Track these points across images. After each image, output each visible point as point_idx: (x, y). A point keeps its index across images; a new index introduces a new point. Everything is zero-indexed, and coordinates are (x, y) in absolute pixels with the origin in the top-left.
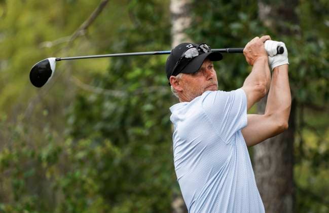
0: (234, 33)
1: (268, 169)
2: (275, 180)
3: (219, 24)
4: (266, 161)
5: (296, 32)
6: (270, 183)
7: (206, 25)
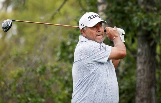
0: (126, 12)
1: (144, 75)
2: (146, 80)
3: (119, 8)
4: (142, 71)
5: (155, 10)
6: (144, 82)
7: (113, 8)
